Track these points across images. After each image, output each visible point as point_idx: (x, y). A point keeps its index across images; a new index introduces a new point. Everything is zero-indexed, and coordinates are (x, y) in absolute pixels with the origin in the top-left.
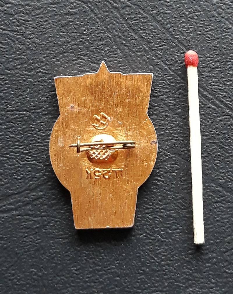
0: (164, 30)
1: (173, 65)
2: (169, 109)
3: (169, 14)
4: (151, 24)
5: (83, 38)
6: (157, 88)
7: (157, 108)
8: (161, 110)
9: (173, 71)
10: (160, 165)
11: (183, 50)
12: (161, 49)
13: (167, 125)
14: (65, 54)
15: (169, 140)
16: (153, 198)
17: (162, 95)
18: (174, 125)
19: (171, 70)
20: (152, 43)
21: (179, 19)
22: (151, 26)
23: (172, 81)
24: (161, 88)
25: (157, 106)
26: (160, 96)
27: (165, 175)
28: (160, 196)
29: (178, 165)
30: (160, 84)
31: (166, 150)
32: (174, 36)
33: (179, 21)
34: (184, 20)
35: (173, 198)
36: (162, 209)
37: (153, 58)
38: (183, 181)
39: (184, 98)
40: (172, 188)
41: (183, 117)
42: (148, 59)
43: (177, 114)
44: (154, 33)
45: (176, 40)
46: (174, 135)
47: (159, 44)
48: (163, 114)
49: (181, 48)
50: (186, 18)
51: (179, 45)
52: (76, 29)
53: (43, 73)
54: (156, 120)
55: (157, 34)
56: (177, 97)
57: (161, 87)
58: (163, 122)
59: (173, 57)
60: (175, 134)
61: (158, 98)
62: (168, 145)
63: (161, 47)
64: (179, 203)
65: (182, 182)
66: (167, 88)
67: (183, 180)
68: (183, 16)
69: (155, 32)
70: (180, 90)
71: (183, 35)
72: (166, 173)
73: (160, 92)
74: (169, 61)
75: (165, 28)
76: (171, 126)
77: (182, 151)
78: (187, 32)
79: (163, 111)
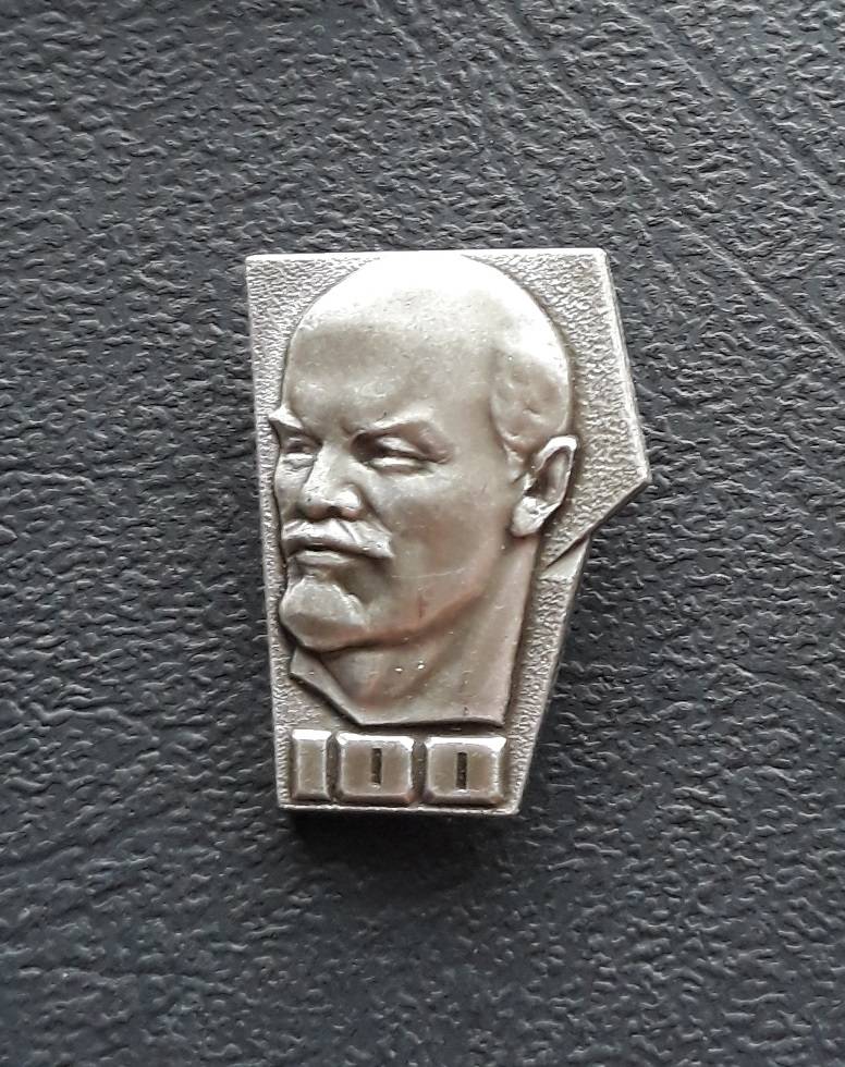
0: (726, 95)
1: (768, 256)
2: (751, 466)
3: (749, 15)
4: (664, 64)
5: (344, 130)
6: (691, 364)
7: (689, 457)
8: (709, 469)
9: (767, 285)
10: (704, 729)
11: (816, 187)
12: (712, 184)
13: (736, 538)
14: (259, 204)
15: (749, 608)
16: (672, 883)
17: (716, 399)
18: (770, 541)
19: (760, 281)
20: (668, 153)
21: (799, 43)
22: (666, 72)
23: (762, 330)
24: (709, 363)
25: (690, 449)
26: (706, 400)
27: (728, 774)
28: (708, 873)
29: (793, 729)
30: (709, 347)
31: (733, 657)
32: (774, 120)
33: (796, 50)
34: (820, 46)
35: (766, 884)
36: (716, 937)
37: (677, 224)
38: (812, 805)
39: (820, 414)
40: (764, 836)
41: (818, 502)
42: (653, 229)
43: (785, 486)
44: (677, 108)
45: (783, 143)
46: (771, 586)
47: (700, 159)
48: (720, 485)
49: (807, 179)
50: (829, 36)
51: (796, 163)
52: (310, 85)
53: (150, 290)
54: (689, 513)
55: (692, 113)
56: (788, 409)
57: (711, 358)
58: (720, 525)
59: (770, 219)
60: (777, 582)
61: (698, 412)
62: (743, 634)
63: (713, 175)
64: (793, 908)
65: (812, 810)
66: (738, 364)
67: (814, 800)
68: (815, 29)
69: (683, 105)
70: (803, 376)
71: (815, 114)
72: (733, 766)
73: (705, 382)
74: (749, 237)
75: (730, 85)
76: (756, 543)
77: (810, 664)
78: (834, 102)
79: (721, 472)
